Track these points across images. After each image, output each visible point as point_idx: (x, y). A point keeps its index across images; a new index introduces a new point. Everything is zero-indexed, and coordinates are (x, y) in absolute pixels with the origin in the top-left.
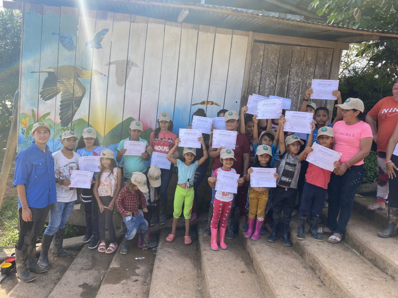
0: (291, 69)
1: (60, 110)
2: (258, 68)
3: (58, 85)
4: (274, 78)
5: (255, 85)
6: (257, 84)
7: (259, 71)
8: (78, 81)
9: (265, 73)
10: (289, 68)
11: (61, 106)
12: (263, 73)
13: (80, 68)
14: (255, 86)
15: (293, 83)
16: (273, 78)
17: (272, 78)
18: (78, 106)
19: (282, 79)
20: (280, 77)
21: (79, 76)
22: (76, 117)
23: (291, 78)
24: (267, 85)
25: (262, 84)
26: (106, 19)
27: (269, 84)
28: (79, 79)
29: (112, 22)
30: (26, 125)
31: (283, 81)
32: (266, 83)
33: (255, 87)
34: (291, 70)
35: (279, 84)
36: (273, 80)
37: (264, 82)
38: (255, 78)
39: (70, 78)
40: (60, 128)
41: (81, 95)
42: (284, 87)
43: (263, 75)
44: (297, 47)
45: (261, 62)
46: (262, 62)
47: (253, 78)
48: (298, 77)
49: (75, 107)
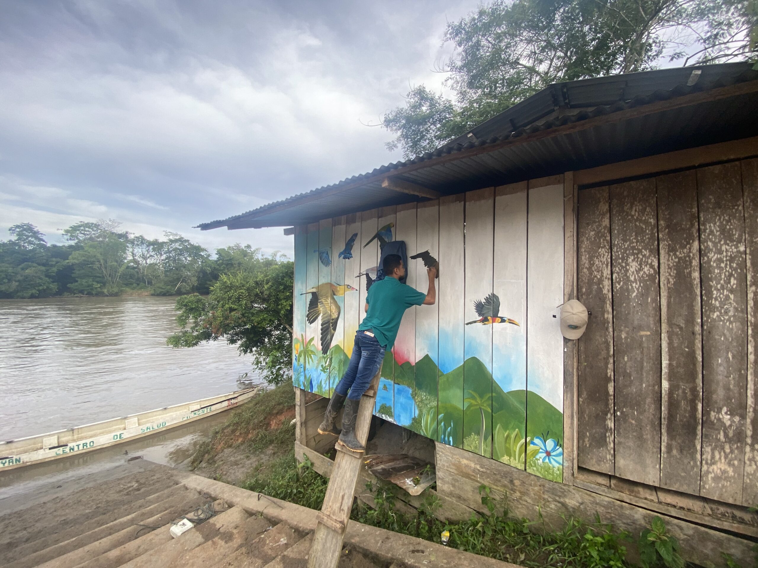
0: (704, 225)
1: (322, 334)
2: (600, 241)
3: (319, 306)
4: (650, 255)
5: (599, 277)
6: (605, 275)
7: (605, 246)
8: (334, 299)
9: (621, 247)
10: (696, 224)
11: (322, 330)
12: (615, 249)
13: (335, 285)
14: (599, 279)
15: (720, 260)
16: (648, 255)
17: (644, 256)
18: (335, 329)
19: (678, 253)
20: (669, 251)
21: (334, 294)
22: (333, 344)
23: (707, 247)
24: (633, 273)
25: (618, 273)
26: (355, 222)
27: (638, 271)
28: (334, 296)
29: (360, 224)
30: (297, 351)
31: (680, 259)
32: (627, 271)
33: (600, 281)
34: (702, 227)
35: (670, 268)
36: (650, 261)
37: (623, 267)
38: (597, 263)
39: (327, 297)
40: (322, 355)
41: (337, 316)
42: (690, 273)
43: (617, 252)
44: (711, 168)
45: (605, 227)
46: (608, 225)
47: (590, 262)
48: (732, 241)
49: (332, 331)
